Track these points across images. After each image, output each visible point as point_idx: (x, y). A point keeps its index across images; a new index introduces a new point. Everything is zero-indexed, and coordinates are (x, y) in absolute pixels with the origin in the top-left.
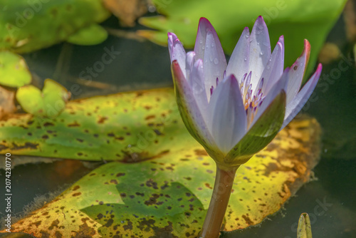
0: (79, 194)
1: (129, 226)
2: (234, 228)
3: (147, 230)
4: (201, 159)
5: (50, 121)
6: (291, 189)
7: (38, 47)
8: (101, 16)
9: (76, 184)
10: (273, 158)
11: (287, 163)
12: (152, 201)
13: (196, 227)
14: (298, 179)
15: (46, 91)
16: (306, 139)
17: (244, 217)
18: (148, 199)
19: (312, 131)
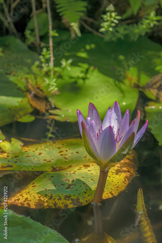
0: (35, 186)
1: (60, 199)
2: (107, 198)
3: (68, 200)
4: (87, 168)
5: (17, 155)
6: (128, 180)
7: (5, 124)
8: (31, 110)
9: (33, 182)
10: (118, 167)
11: (125, 169)
12: (68, 188)
13: (90, 198)
14: (131, 176)
15: (12, 143)
16: (131, 158)
17: (110, 192)
18: (66, 187)
19: (133, 155)
